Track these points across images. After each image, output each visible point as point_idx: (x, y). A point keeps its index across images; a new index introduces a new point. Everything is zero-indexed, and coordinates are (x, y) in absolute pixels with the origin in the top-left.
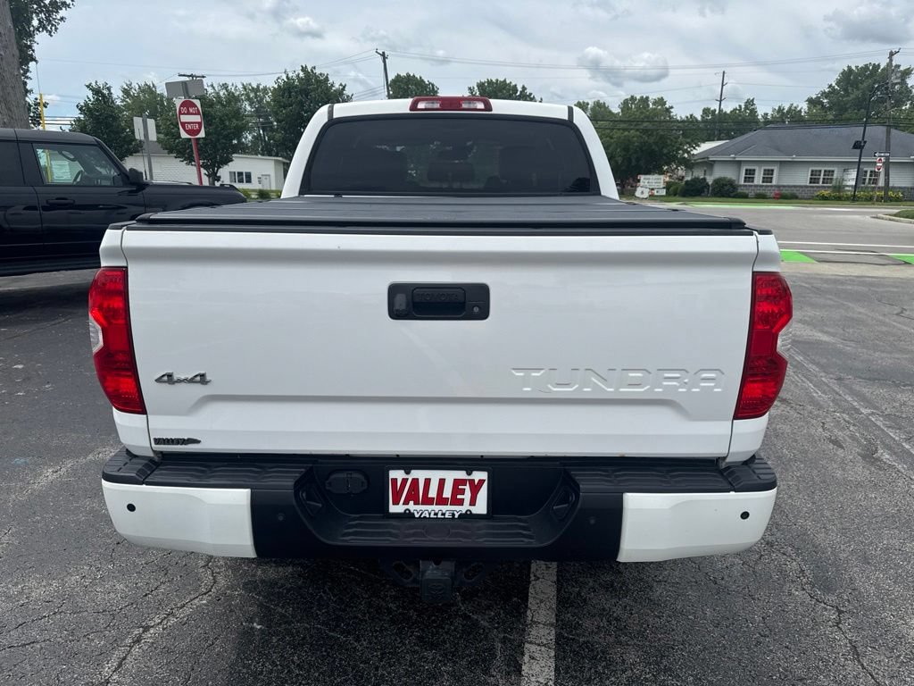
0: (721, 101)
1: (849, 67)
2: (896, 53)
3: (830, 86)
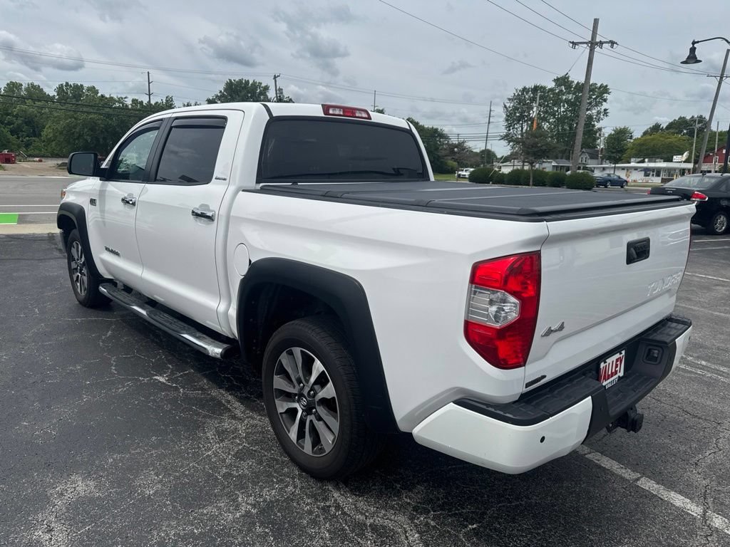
0: (149, 95)
1: (230, 80)
2: (278, 76)
3: (221, 92)
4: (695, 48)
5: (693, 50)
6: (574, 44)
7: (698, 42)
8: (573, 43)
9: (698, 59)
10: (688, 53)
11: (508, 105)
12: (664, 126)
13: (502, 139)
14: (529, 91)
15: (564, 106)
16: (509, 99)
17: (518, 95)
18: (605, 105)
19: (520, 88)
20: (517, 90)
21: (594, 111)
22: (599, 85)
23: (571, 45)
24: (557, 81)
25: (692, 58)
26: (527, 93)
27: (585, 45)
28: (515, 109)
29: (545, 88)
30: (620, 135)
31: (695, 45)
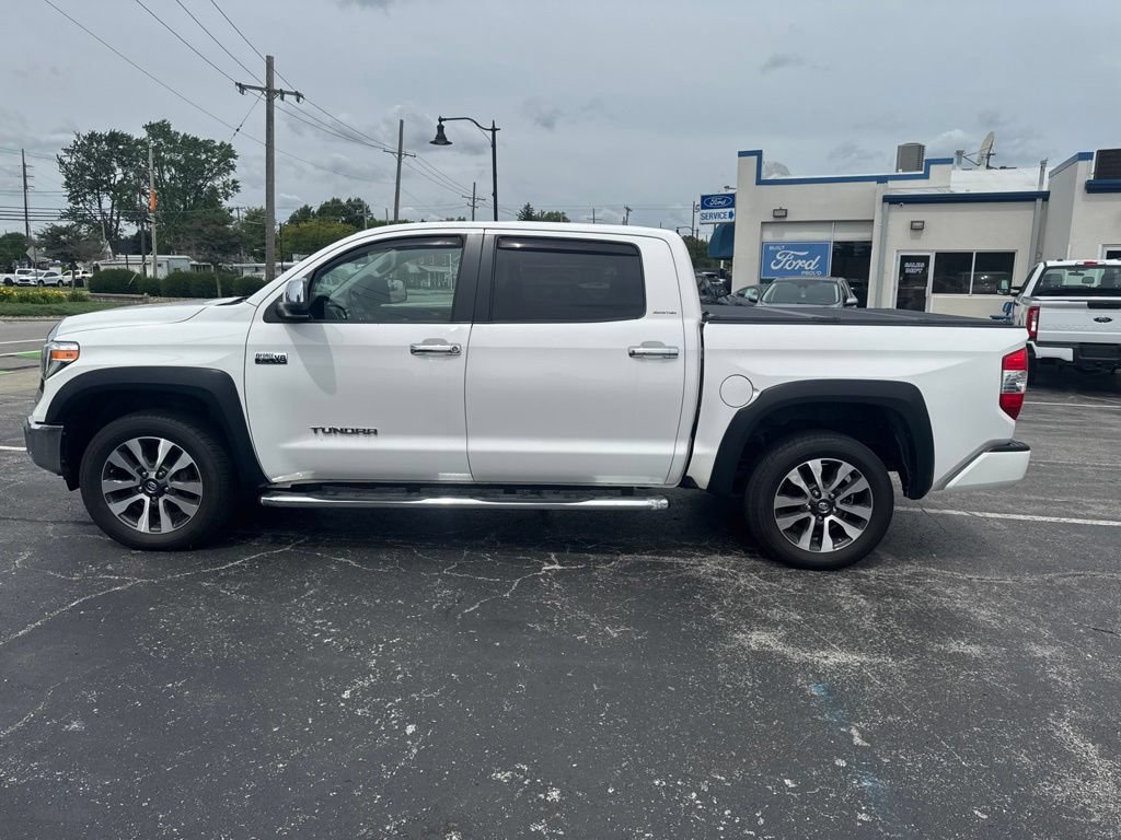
4: (443, 127)
5: (441, 128)
6: (242, 88)
7: (445, 120)
8: (240, 85)
9: (449, 140)
10: (436, 132)
11: (67, 160)
12: (315, 209)
13: (65, 217)
14: (102, 141)
15: (169, 171)
16: (66, 150)
17: (83, 144)
18: (233, 176)
19: (86, 133)
20: (78, 136)
21: (217, 182)
22: (218, 144)
23: (238, 88)
24: (150, 128)
25: (441, 139)
26: (99, 143)
27: (259, 92)
28: (83, 168)
29: (129, 138)
30: (259, 221)
31: (443, 123)
